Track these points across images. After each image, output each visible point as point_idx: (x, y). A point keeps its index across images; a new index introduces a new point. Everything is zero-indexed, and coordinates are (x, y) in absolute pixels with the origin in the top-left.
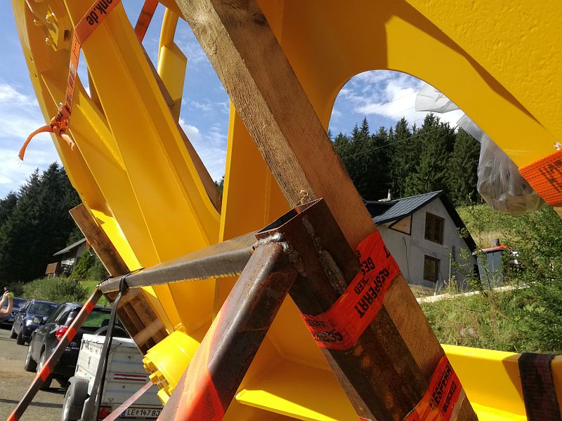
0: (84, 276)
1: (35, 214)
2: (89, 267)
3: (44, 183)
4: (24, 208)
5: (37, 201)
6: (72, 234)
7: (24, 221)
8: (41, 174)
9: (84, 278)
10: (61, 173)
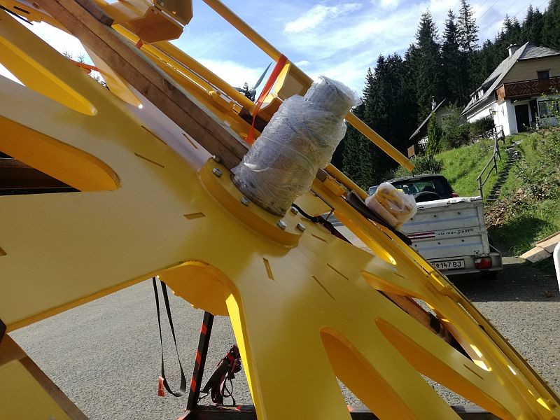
0: (437, 150)
1: (382, 109)
2: (438, 140)
3: (379, 78)
4: (372, 107)
5: (379, 98)
6: (419, 114)
7: (376, 119)
8: (373, 72)
9: (438, 151)
10: (389, 62)
